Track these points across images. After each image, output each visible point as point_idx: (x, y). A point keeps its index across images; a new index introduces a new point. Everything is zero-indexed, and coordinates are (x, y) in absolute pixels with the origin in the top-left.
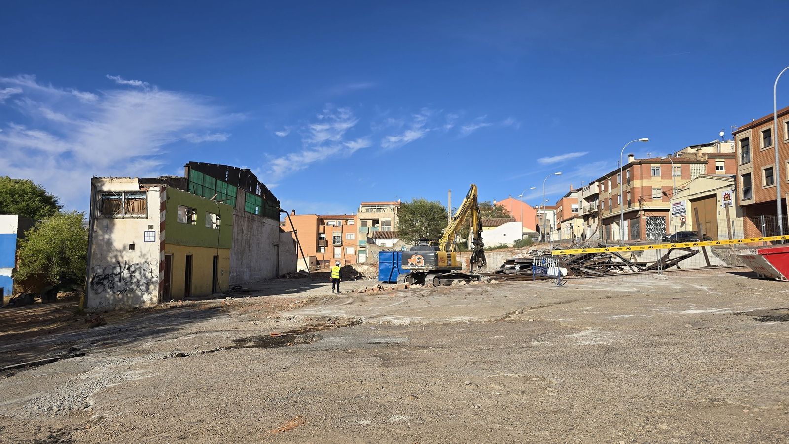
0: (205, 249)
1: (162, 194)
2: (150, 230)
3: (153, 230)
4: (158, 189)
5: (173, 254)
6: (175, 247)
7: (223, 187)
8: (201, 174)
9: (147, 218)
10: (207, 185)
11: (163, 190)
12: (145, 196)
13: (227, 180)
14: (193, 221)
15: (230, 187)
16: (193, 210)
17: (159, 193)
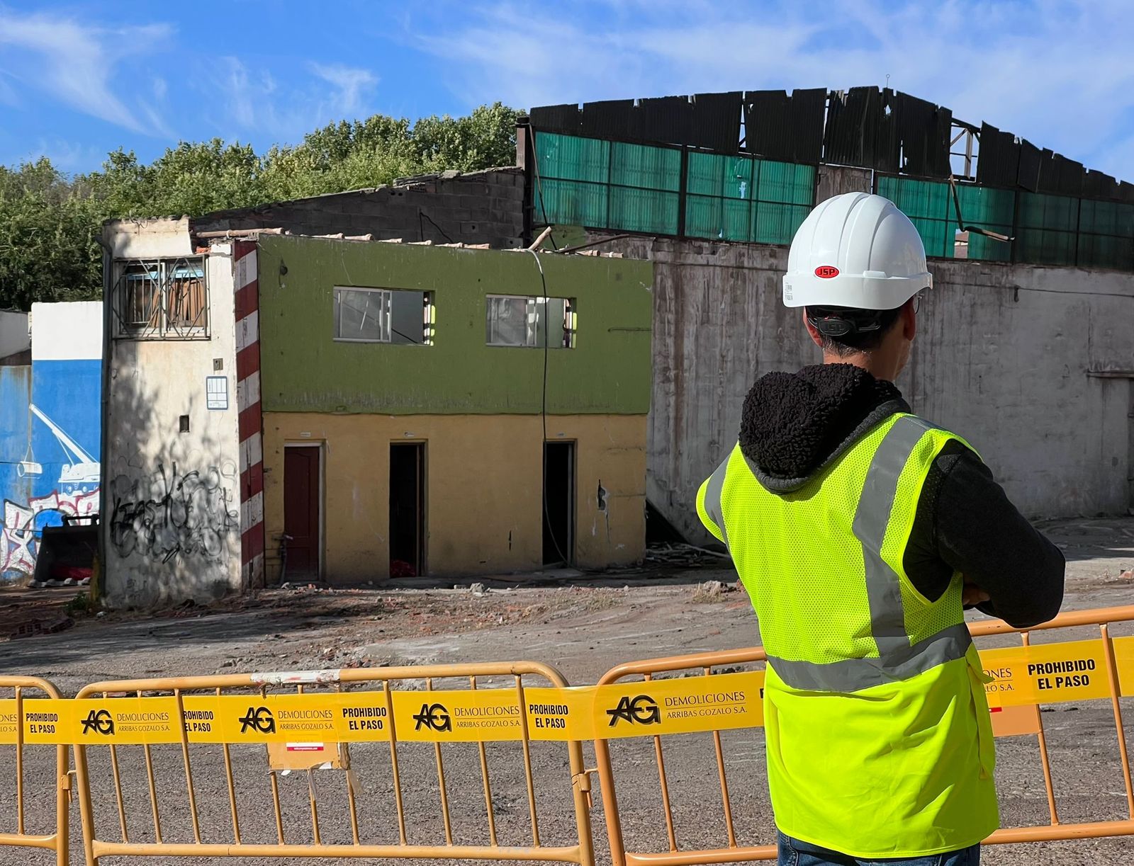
0: (494, 419)
1: (238, 264)
2: (217, 373)
3: (222, 373)
4: (227, 248)
5: (324, 443)
6: (331, 418)
7: (728, 172)
8: (595, 143)
9: (209, 338)
10: (632, 180)
11: (240, 250)
12: (199, 273)
13: (743, 145)
14: (425, 326)
15: (769, 169)
16: (426, 294)
17: (228, 261)
